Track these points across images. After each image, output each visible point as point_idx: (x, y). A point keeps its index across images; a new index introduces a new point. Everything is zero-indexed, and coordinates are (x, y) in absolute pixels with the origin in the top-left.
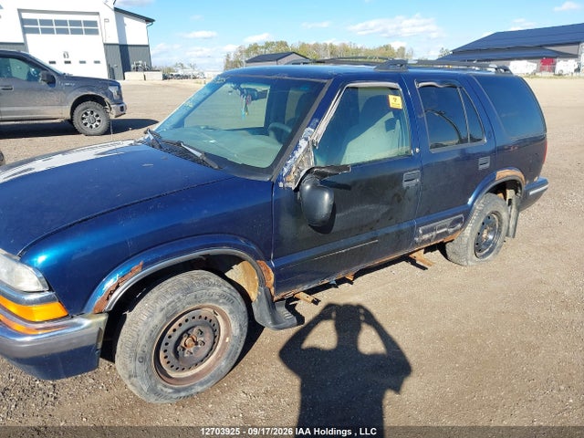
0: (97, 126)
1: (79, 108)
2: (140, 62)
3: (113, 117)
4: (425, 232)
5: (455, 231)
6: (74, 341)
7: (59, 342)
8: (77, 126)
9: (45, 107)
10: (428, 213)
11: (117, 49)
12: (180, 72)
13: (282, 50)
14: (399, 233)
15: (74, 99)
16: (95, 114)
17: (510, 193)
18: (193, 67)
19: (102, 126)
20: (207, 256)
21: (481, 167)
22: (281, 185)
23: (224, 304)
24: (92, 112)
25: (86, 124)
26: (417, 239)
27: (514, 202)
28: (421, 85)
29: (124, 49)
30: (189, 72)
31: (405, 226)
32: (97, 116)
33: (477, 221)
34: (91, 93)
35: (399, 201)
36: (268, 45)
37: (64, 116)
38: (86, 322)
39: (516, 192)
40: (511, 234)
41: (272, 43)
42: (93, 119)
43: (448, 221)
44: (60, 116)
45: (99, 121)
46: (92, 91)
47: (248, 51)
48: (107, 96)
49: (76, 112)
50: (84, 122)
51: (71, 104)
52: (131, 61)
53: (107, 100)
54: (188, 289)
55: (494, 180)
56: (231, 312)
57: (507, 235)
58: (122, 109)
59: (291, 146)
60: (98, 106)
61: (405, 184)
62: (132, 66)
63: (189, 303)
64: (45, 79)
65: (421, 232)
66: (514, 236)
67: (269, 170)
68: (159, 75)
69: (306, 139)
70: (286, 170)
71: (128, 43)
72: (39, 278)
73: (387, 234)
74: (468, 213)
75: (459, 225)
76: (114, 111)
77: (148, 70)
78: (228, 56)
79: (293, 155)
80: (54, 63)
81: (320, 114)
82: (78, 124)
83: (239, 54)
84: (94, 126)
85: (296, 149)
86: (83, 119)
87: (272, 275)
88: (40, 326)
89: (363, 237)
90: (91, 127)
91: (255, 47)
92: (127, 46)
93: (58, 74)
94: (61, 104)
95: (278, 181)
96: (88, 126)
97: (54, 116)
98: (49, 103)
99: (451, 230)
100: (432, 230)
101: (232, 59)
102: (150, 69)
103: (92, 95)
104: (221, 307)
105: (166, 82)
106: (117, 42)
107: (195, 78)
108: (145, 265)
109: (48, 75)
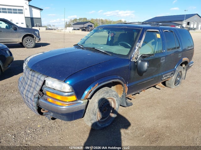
0: (31, 45)
1: (25, 38)
2: (38, 24)
3: (36, 42)
4: (165, 77)
5: (171, 77)
6: (79, 108)
7: (75, 108)
8: (24, 45)
9: (13, 38)
10: (165, 71)
11: (30, 19)
12: (50, 28)
13: (85, 21)
14: (159, 76)
15: (23, 36)
16: (30, 41)
17: (184, 65)
18: (54, 26)
19: (33, 45)
20: (113, 82)
21: (179, 57)
22: (131, 60)
23: (115, 97)
24: (29, 40)
25: (27, 44)
26: (162, 79)
27: (185, 69)
28: (164, 31)
29: (32, 19)
30: (53, 28)
31: (160, 75)
32: (31, 41)
33: (176, 74)
34: (29, 33)
35: (160, 66)
36: (80, 19)
37: (19, 41)
38: (82, 102)
39: (186, 65)
40: (184, 78)
41: (82, 18)
42: (30, 42)
43: (170, 73)
44: (18, 41)
45: (32, 43)
46: (30, 33)
47: (73, 21)
48: (35, 35)
49: (24, 40)
50: (27, 43)
51: (22, 37)
52: (34, 23)
53: (35, 36)
54: (107, 92)
55: (182, 61)
56: (117, 100)
57: (183, 79)
58: (40, 39)
59: (134, 48)
60: (32, 38)
61: (161, 61)
62: (35, 25)
63: (108, 97)
64: (14, 28)
65: (164, 76)
66: (185, 79)
67: (128, 56)
68: (45, 28)
69: (138, 46)
70: (132, 56)
71: (34, 17)
72: (71, 88)
73: (156, 77)
74: (175, 71)
75: (172, 75)
76: (37, 40)
77: (40, 27)
78: (66, 23)
79: (134, 51)
80: (18, 23)
81: (141, 39)
82: (24, 44)
83: (70, 22)
84: (30, 45)
85: (135, 49)
86: (26, 42)
87: (127, 89)
88: (67, 103)
89: (150, 78)
90: (29, 45)
91: (76, 20)
92: (33, 18)
93: (18, 27)
94: (19, 37)
95: (131, 59)
96: (28, 45)
97: (16, 41)
98: (14, 36)
99: (170, 76)
100: (166, 76)
101: (68, 23)
102: (41, 26)
103: (30, 34)
104: (114, 99)
105: (47, 31)
106: (30, 16)
107: (55, 30)
108: (99, 84)
109: (15, 27)
